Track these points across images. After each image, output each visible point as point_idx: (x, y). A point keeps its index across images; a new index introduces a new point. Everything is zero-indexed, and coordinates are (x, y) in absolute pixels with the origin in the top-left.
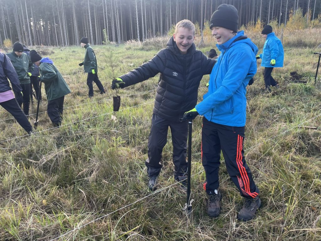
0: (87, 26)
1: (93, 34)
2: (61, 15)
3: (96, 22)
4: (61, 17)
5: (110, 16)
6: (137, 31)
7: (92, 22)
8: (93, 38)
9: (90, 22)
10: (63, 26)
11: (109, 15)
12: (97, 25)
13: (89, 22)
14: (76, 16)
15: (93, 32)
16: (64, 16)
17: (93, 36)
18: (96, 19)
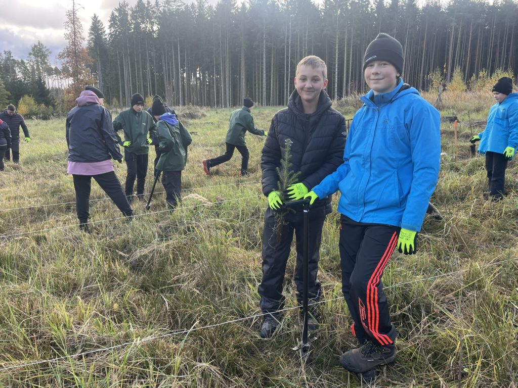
0: (259, 78)
1: (267, 89)
2: (225, 62)
3: (273, 71)
4: (225, 66)
5: (294, 62)
6: (334, 85)
7: (266, 72)
8: (267, 96)
9: (264, 72)
10: (225, 78)
11: (293, 60)
12: (273, 76)
13: (262, 72)
14: (245, 63)
15: (267, 86)
16: (229, 64)
17: (267, 93)
18: (273, 68)
